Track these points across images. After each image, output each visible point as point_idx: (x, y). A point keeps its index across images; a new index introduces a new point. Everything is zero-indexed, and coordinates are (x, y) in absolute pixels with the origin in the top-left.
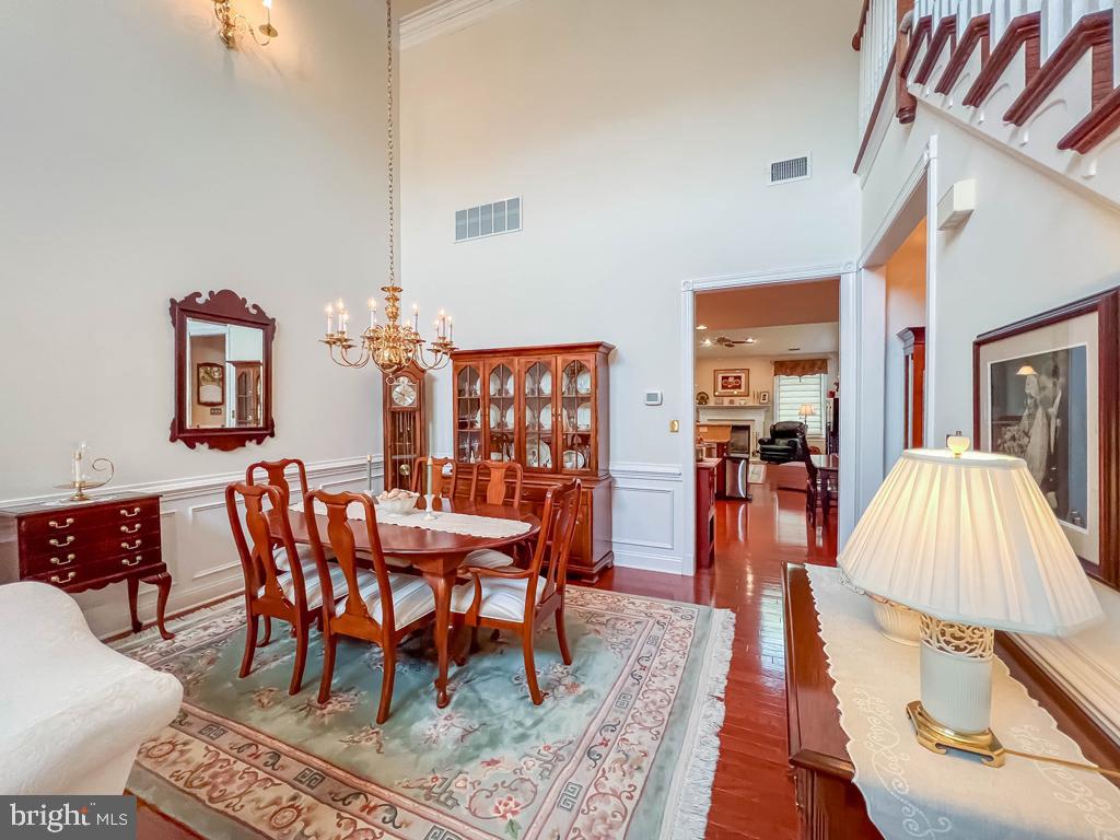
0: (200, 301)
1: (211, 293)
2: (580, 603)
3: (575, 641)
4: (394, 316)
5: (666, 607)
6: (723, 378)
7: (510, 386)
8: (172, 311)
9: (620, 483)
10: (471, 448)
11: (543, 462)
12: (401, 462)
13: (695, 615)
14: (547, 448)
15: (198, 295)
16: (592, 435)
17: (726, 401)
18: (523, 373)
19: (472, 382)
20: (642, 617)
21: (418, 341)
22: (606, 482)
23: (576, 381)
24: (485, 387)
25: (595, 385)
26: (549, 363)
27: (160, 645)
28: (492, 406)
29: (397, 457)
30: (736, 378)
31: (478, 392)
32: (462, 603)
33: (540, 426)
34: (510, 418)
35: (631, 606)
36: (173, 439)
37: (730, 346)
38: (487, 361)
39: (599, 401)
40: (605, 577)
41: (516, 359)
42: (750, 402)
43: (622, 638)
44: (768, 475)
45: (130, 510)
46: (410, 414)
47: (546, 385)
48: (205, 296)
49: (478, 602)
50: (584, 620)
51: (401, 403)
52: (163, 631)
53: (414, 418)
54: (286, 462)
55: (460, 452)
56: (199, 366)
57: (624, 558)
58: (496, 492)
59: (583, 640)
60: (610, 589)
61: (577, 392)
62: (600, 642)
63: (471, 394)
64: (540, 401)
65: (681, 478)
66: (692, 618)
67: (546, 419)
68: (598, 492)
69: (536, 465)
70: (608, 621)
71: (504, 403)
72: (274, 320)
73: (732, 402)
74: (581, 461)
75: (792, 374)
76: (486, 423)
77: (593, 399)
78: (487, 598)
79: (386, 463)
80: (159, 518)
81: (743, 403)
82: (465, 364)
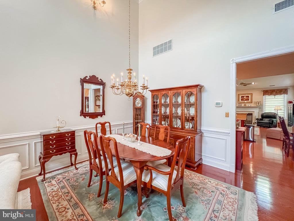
0: (87, 78)
1: (90, 76)
2: (190, 178)
3: (188, 195)
4: (130, 78)
5: (224, 186)
6: (242, 97)
7: (168, 100)
8: (81, 81)
9: (205, 134)
10: (156, 119)
11: (178, 125)
12: (138, 123)
13: (237, 193)
14: (180, 120)
15: (87, 77)
16: (195, 117)
17: (243, 105)
18: (172, 96)
19: (157, 99)
20: (214, 189)
21: (135, 86)
22: (200, 134)
23: (190, 99)
24: (160, 101)
25: (196, 100)
26: (180, 93)
27: (75, 171)
28: (162, 106)
29: (137, 121)
30: (247, 97)
31: (159, 102)
32: (146, 178)
33: (177, 113)
34: (168, 110)
35: (209, 183)
36: (81, 115)
37: (245, 85)
38: (161, 92)
39: (198, 105)
40: (199, 168)
41: (170, 91)
42: (252, 105)
43: (206, 198)
44: (261, 131)
45: (68, 135)
46: (140, 109)
47: (179, 100)
48: (88, 77)
49: (151, 179)
50: (191, 186)
51: (138, 106)
52: (76, 167)
53: (141, 110)
54: (106, 123)
55: (153, 121)
56: (96, 96)
57: (206, 161)
58: (162, 136)
59: (190, 196)
60: (201, 173)
61: (190, 102)
62: (197, 198)
63: (156, 103)
64: (177, 105)
65: (229, 135)
66: (236, 193)
67: (179, 111)
68: (197, 137)
69: (176, 126)
70: (200, 188)
71: (166, 106)
72: (105, 83)
73: (245, 105)
74: (191, 126)
75: (271, 95)
76: (161, 112)
77: (195, 105)
78: (155, 178)
79: (133, 123)
80: (75, 137)
81: (249, 105)
82: (155, 94)
